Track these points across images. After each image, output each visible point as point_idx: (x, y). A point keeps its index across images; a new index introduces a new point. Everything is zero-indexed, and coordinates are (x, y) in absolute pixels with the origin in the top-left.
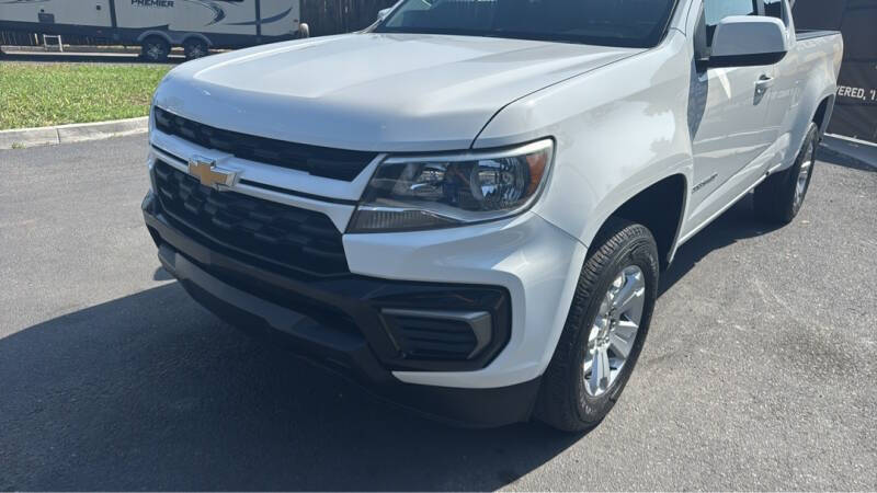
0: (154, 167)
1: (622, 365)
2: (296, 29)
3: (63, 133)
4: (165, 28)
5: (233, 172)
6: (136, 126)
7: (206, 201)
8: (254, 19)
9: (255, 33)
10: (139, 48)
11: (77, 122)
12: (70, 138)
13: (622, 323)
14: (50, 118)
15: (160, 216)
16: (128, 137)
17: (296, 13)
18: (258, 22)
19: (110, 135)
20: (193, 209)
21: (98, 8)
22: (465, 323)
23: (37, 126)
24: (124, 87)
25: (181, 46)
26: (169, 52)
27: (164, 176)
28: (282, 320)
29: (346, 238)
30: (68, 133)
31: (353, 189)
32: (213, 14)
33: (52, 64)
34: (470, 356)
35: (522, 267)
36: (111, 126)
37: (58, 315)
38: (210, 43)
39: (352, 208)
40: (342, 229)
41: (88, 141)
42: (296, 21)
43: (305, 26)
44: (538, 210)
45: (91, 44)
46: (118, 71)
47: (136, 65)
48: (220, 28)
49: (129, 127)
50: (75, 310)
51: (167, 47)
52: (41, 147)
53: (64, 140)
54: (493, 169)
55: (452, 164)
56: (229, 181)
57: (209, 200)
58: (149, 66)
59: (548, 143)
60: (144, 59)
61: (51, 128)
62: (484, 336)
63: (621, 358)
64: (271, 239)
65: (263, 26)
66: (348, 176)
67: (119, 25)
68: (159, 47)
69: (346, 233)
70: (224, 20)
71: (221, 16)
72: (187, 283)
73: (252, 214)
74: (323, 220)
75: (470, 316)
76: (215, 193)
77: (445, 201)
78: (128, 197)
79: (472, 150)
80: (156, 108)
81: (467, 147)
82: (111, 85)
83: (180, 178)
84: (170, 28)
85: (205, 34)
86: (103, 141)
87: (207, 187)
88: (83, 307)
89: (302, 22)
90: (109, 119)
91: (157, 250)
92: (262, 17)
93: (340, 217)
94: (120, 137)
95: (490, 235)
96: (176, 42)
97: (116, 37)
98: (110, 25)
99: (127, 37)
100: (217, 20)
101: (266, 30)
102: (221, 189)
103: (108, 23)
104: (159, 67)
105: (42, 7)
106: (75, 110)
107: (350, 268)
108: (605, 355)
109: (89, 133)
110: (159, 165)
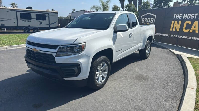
0: (27, 50)
1: (105, 79)
2: (57, 25)
3: (7, 48)
4: (29, 26)
5: (39, 49)
6: (22, 46)
7: (35, 55)
8: (48, 24)
9: (48, 27)
10: (23, 30)
11: (10, 45)
12: (9, 49)
13: (104, 72)
14: (4, 45)
15: (27, 58)
16: (21, 48)
17: (57, 22)
18: (49, 24)
19: (17, 48)
20: (33, 56)
21: (14, 22)
22: (73, 69)
23: (2, 46)
24: (20, 38)
25: (32, 30)
26: (30, 31)
27: (28, 51)
28: (46, 72)
29: (55, 58)
30: (8, 48)
31: (56, 50)
32: (39, 23)
33: (4, 34)
34: (75, 74)
35: (81, 61)
36: (17, 46)
37: (8, 78)
38: (39, 29)
39: (56, 53)
40: (55, 56)
41: (12, 49)
42: (57, 24)
43: (60, 25)
44: (84, 53)
45: (12, 30)
46: (19, 35)
47: (22, 34)
48: (41, 26)
49: (21, 46)
50: (11, 77)
51: (29, 30)
52: (3, 50)
53: (7, 49)
54: (78, 47)
55: (71, 46)
56: (38, 51)
57: (36, 54)
58: (25, 34)
59: (85, 43)
60: (24, 32)
61: (5, 47)
62: (77, 72)
63: (105, 78)
64: (45, 59)
65: (50, 25)
66: (55, 49)
67: (19, 26)
68: (27, 30)
69: (55, 57)
70: (42, 24)
71: (41, 23)
72: (32, 68)
73: (42, 56)
74: (52, 55)
75: (74, 68)
76: (36, 53)
77: (70, 52)
78: (21, 59)
79: (73, 44)
80: (27, 41)
81: (72, 44)
82: (17, 38)
83: (31, 51)
84: (30, 26)
85: (38, 27)
86: (15, 49)
87: (35, 52)
88: (13, 77)
89: (59, 24)
90: (17, 45)
91: (27, 64)
92: (50, 23)
93: (54, 55)
94: (19, 48)
95: (76, 56)
96: (32, 29)
97: (18, 28)
98: (17, 26)
99: (21, 28)
100: (40, 24)
101: (51, 26)
102: (37, 52)
103: (16, 25)
104: (27, 34)
105: (2, 22)
106: (10, 43)
107: (56, 62)
108: (101, 77)
109: (13, 47)
110: (28, 50)
